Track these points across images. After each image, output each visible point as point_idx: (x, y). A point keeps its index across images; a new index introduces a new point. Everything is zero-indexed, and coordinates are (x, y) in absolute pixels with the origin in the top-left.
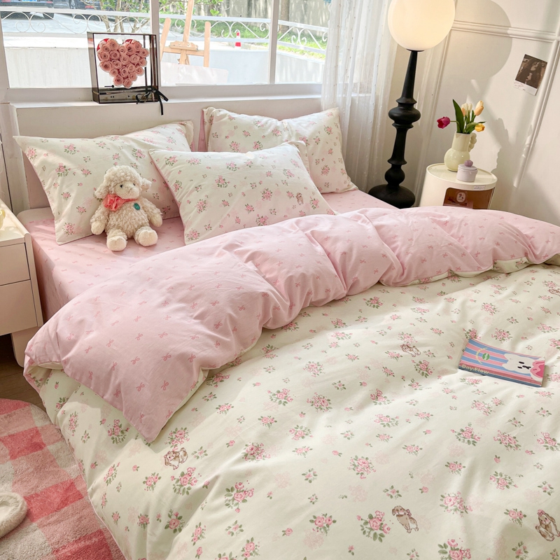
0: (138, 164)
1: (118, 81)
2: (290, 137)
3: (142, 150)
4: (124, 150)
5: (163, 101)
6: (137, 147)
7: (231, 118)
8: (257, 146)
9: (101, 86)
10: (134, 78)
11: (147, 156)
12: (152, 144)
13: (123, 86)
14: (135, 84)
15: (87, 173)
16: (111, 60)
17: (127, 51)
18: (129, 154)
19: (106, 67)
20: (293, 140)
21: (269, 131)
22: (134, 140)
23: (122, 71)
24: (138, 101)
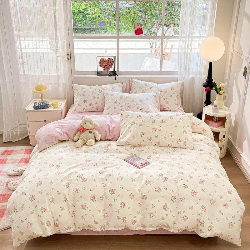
0: (99, 94)
1: (104, 70)
2: (156, 90)
3: (102, 90)
4: (96, 90)
5: (117, 76)
6: (101, 89)
7: (137, 82)
8: (143, 92)
9: (98, 71)
10: (109, 69)
11: (103, 92)
12: (106, 89)
13: (106, 71)
14: (110, 71)
15: (84, 95)
16: (102, 64)
17: (107, 61)
18: (97, 91)
19: (101, 66)
20: (156, 91)
21: (149, 87)
22: (101, 87)
23: (105, 67)
24: (109, 75)
